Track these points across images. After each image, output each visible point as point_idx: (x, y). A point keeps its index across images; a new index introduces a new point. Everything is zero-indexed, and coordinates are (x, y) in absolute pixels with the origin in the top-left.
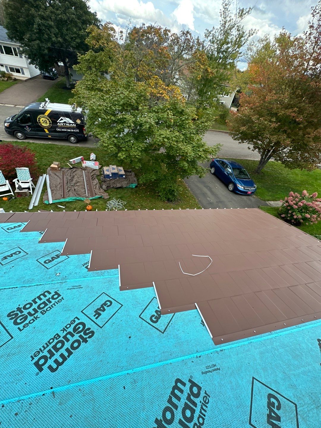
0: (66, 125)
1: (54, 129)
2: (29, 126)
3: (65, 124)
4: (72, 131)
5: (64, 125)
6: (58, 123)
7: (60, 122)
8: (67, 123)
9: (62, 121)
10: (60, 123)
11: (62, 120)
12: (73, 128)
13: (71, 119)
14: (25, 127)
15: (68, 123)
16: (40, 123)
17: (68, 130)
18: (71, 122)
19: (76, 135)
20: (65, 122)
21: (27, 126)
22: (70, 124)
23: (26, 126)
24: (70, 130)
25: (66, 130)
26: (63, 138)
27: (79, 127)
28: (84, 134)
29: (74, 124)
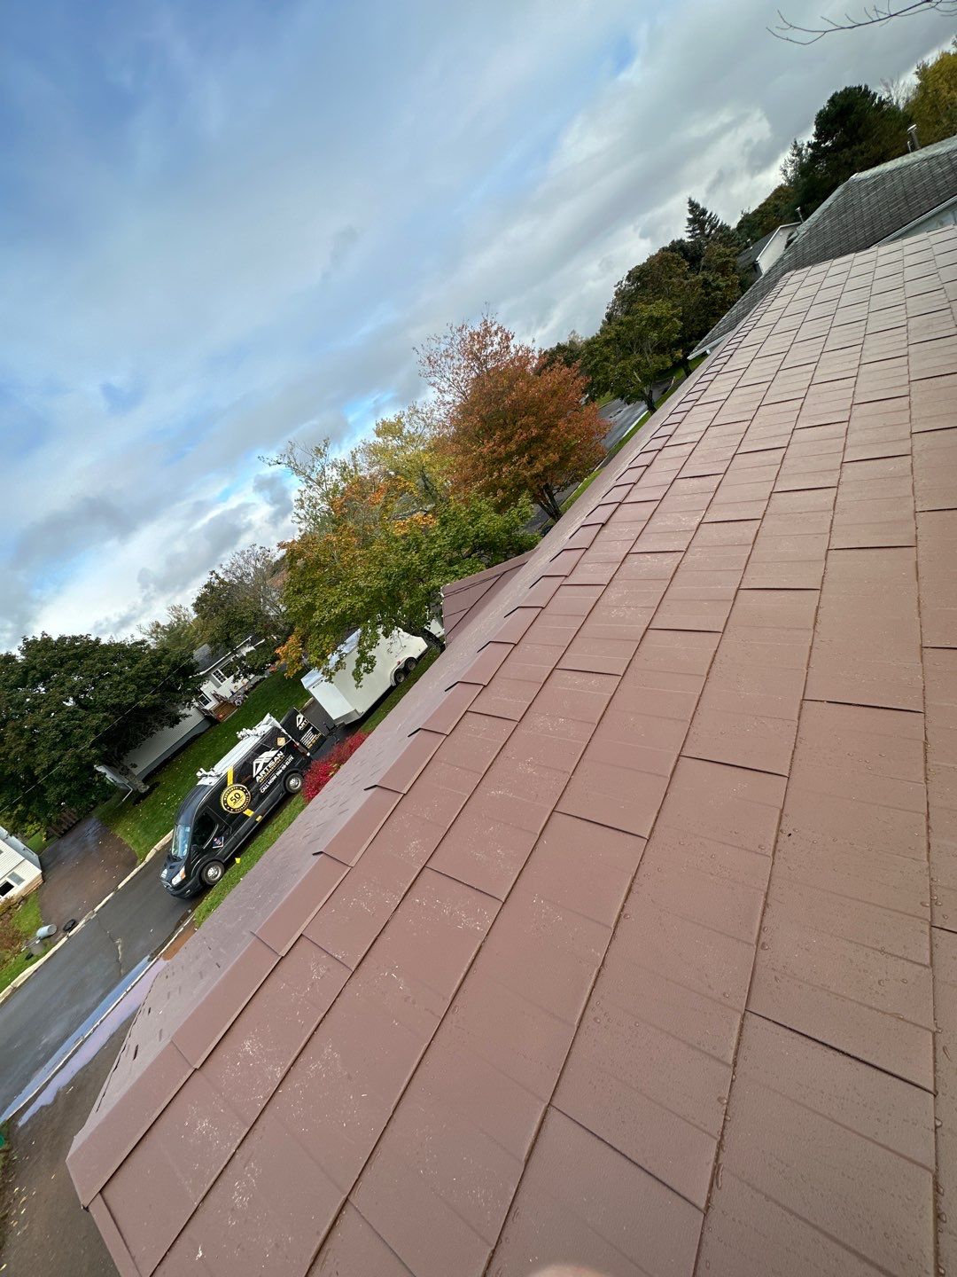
0: (268, 768)
1: (257, 796)
3: (266, 769)
4: (284, 767)
6: (256, 776)
7: (257, 772)
8: (268, 763)
9: (260, 768)
11: (257, 765)
12: (283, 761)
13: (268, 749)
15: (270, 761)
16: (230, 809)
17: (278, 774)
18: (272, 753)
19: (294, 769)
20: (265, 765)
22: (273, 759)
24: (281, 771)
25: (275, 777)
26: (280, 798)
27: (289, 749)
28: (304, 754)
29: (279, 752)
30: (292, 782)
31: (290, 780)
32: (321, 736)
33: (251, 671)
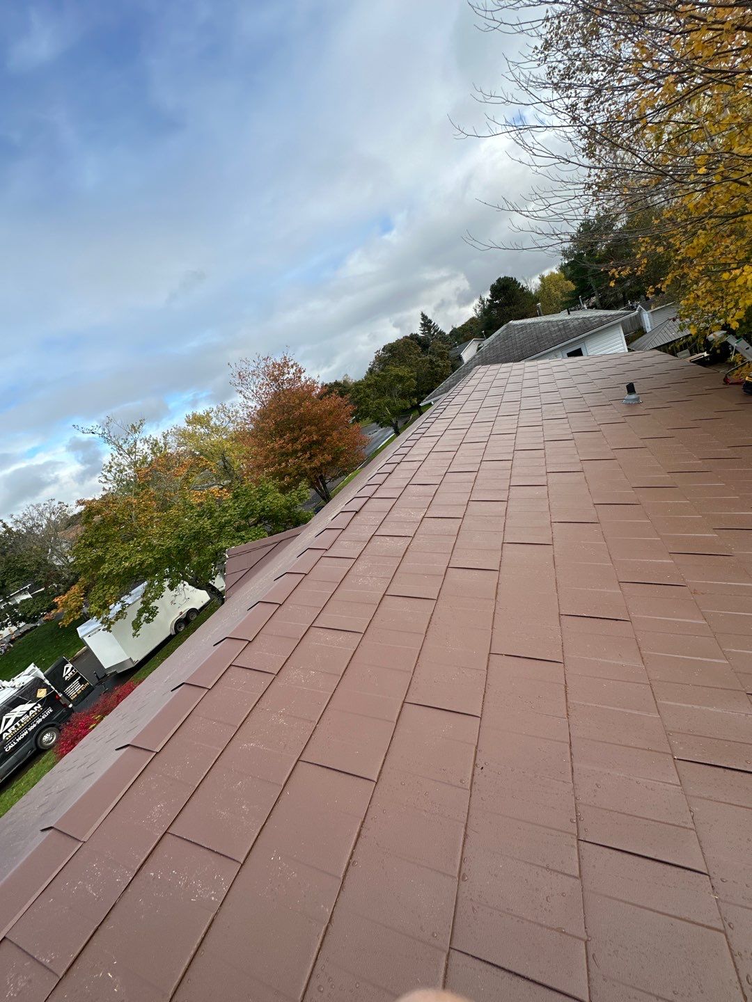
0: (20, 723)
1: (1, 755)
3: (17, 724)
4: (40, 720)
5: (16, 727)
7: (6, 728)
8: (21, 718)
9: (10, 723)
10: (6, 731)
11: (7, 720)
12: (39, 714)
13: (24, 702)
15: (24, 715)
17: (30, 729)
18: (27, 707)
19: (51, 723)
20: (17, 719)
22: (28, 713)
24: (35, 726)
25: (27, 732)
26: (28, 756)
27: (50, 701)
28: (66, 706)
29: (36, 705)
30: (46, 737)
31: (45, 734)
32: (89, 686)
33: (21, 619)
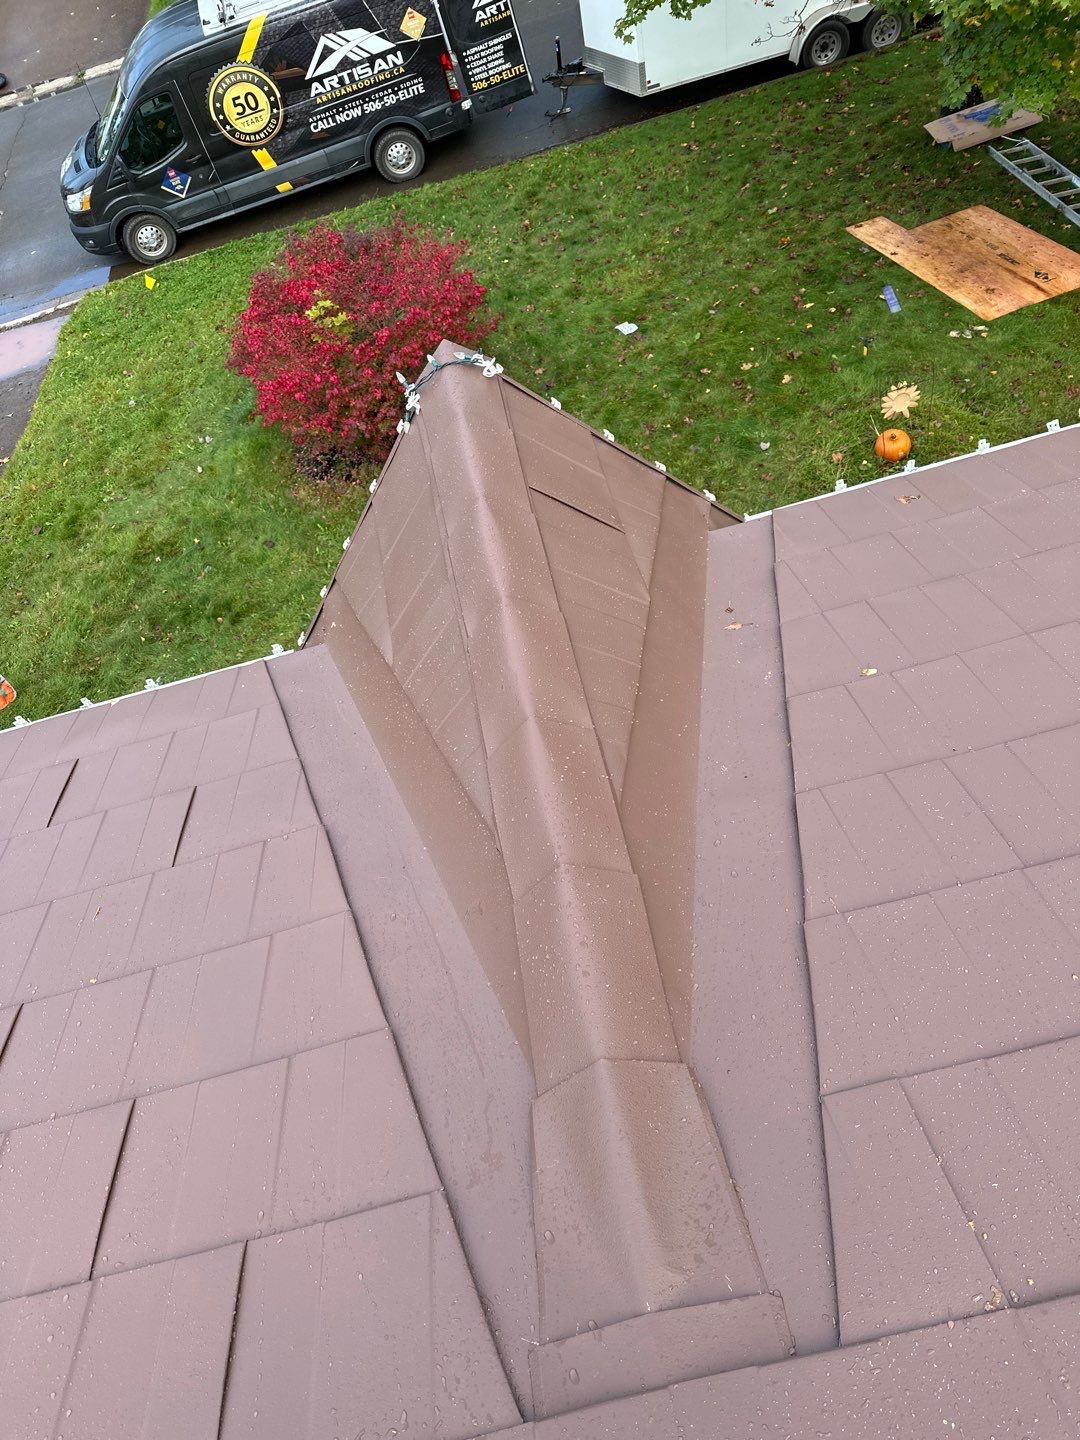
1: (299, 132)
2: (181, 167)
4: (390, 100)
6: (313, 80)
7: (322, 70)
8: (355, 64)
9: (330, 64)
10: (320, 79)
12: (394, 84)
13: (371, 27)
14: (162, 177)
15: (360, 63)
16: (225, 122)
17: (367, 109)
19: (413, 122)
20: (346, 64)
21: (172, 166)
23: (164, 170)
24: (377, 106)
25: (358, 112)
26: (350, 170)
27: (425, 58)
28: (455, 97)
30: (397, 151)
31: (400, 139)
